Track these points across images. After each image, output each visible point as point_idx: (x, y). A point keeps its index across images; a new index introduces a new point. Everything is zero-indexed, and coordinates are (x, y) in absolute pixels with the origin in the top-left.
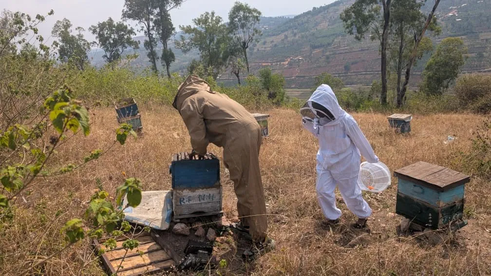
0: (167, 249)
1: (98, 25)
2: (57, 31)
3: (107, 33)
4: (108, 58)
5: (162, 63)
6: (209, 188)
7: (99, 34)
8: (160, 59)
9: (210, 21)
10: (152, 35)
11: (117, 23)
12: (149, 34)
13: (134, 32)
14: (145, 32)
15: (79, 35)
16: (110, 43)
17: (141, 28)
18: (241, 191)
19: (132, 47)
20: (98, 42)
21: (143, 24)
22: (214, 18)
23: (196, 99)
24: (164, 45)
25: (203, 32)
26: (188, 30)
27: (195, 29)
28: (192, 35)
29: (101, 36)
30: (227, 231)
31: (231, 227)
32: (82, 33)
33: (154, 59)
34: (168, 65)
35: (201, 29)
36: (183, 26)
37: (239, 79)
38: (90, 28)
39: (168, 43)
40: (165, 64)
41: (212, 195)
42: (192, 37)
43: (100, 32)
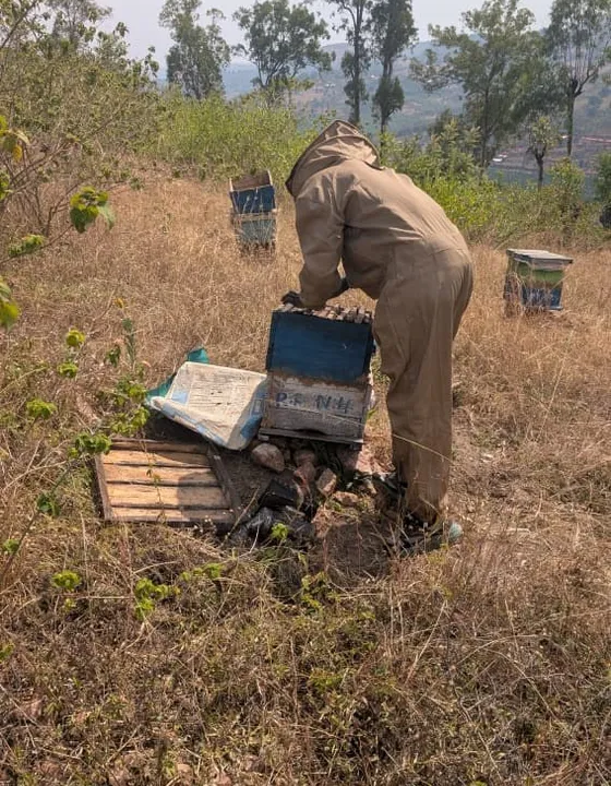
0: (227, 488)
1: (255, 7)
2: (169, 14)
3: (270, 29)
4: (262, 86)
5: (373, 109)
6: (342, 385)
7: (253, 29)
8: (370, 102)
9: (503, 20)
10: (364, 41)
11: (294, 6)
12: (358, 38)
13: (326, 32)
14: (350, 34)
15: (212, 28)
16: (271, 52)
17: (341, 24)
18: (399, 403)
19: (317, 65)
20: (247, 47)
21: (346, 14)
22: (515, 15)
23: (335, 175)
24: (385, 67)
25: (480, 45)
26: (447, 38)
27: (463, 38)
28: (454, 52)
29: (256, 34)
30: (366, 485)
31: (376, 478)
32: (219, 23)
33: (357, 98)
34: (385, 116)
35: (478, 38)
36: (438, 26)
37: (542, 169)
38: (236, 13)
39: (394, 64)
40: (380, 114)
41: (345, 400)
42: (453, 56)
43: (255, 23)
